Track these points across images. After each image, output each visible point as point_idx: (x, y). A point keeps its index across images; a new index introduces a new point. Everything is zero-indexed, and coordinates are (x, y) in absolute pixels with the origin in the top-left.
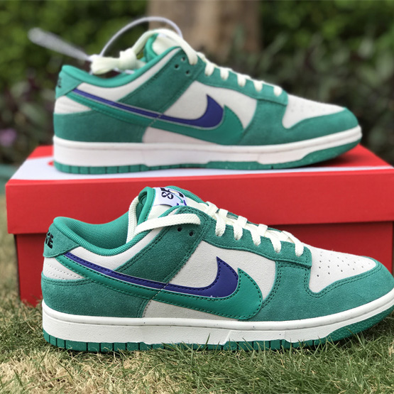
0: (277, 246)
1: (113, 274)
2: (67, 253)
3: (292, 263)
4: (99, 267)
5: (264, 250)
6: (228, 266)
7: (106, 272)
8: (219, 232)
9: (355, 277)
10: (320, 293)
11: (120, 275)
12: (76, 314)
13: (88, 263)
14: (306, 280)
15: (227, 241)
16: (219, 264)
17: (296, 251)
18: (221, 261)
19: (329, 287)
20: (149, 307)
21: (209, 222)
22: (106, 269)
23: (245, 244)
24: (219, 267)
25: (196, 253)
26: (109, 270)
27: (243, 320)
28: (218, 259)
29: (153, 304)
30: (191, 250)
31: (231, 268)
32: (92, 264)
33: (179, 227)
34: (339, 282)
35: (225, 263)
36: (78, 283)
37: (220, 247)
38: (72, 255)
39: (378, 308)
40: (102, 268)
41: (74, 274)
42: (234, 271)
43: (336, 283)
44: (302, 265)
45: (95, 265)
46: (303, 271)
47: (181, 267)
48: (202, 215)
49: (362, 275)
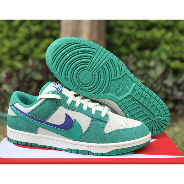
0: (93, 111)
1: (26, 115)
2: (13, 105)
3: (99, 120)
4: (22, 112)
5: (88, 112)
6: (70, 117)
7: (24, 114)
10: (108, 134)
11: (29, 116)
14: (103, 127)
15: (72, 107)
16: (66, 116)
17: (102, 115)
18: (67, 115)
19: (113, 131)
20: (39, 130)
21: (65, 98)
22: (24, 113)
23: (80, 109)
24: (66, 117)
25: (57, 110)
26: (25, 113)
27: (74, 140)
28: (66, 114)
30: (55, 109)
31: (71, 119)
33: (52, 99)
34: (118, 130)
35: (69, 116)
37: (68, 109)
39: (134, 143)
40: (23, 112)
42: (72, 120)
43: (117, 130)
44: (103, 121)
46: (102, 123)
47: (51, 115)
48: (63, 96)
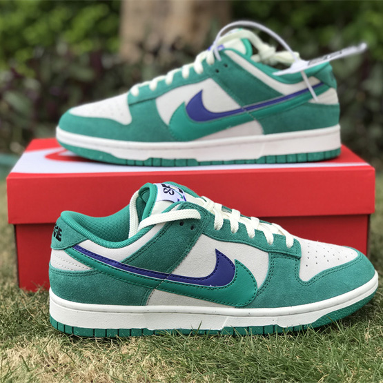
0: (270, 238)
1: (120, 265)
2: (76, 246)
3: (284, 254)
4: (106, 259)
5: (258, 242)
6: (226, 257)
7: (113, 263)
8: (217, 226)
9: (340, 266)
10: (309, 282)
11: (126, 266)
12: (84, 303)
13: (96, 255)
14: (297, 270)
15: (224, 234)
16: (217, 255)
17: (287, 243)
18: (220, 253)
19: (317, 276)
20: (153, 296)
21: (208, 216)
22: (113, 261)
23: (241, 237)
24: (218, 259)
25: (196, 245)
26: (116, 262)
27: (239, 308)
28: (217, 251)
29: (157, 293)
30: (192, 243)
31: (228, 260)
32: (99, 256)
33: (181, 222)
34: (326, 271)
35: (223, 255)
36: (87, 274)
37: (218, 240)
38: (80, 248)
39: (360, 295)
40: (110, 260)
41: (82, 265)
42: (231, 262)
43: (323, 272)
44: (292, 256)
45: (103, 257)
46: (293, 261)
47: (183, 258)
48: (202, 210)
49: (346, 264)
